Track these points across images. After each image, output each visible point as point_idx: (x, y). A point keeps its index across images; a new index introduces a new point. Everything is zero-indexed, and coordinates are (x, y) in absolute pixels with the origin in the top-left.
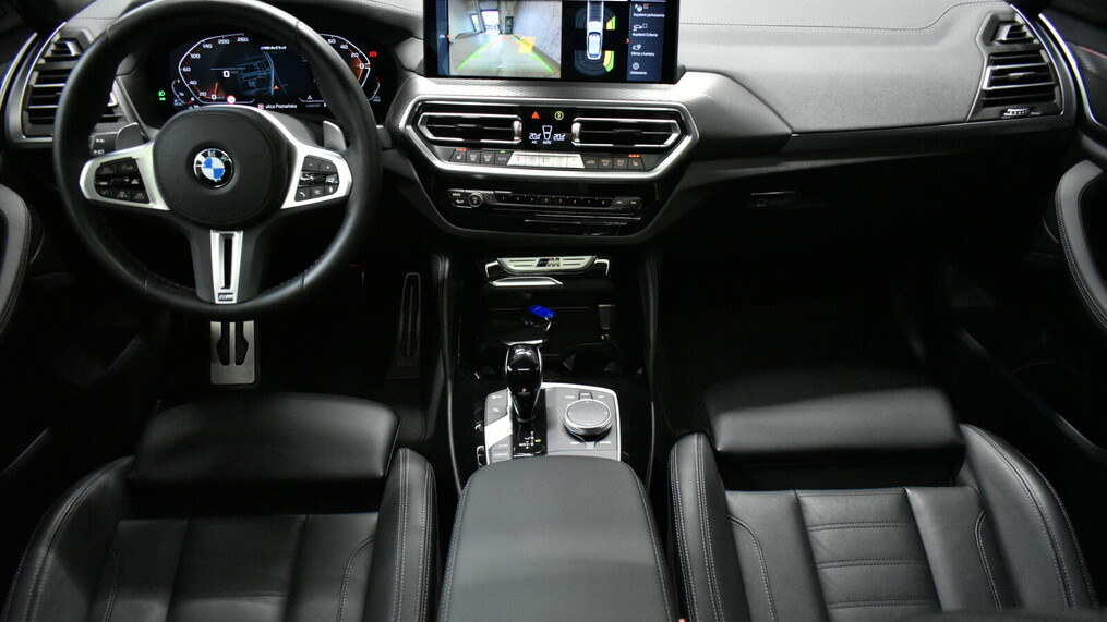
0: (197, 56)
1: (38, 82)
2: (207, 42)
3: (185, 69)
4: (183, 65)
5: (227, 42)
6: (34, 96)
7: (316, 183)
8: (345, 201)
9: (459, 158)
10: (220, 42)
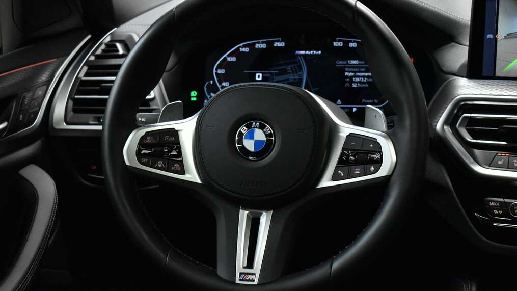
0: (233, 59)
1: (86, 75)
2: (244, 46)
3: (220, 71)
4: (219, 67)
5: (264, 46)
6: (81, 87)
7: (356, 163)
8: (387, 180)
9: (500, 162)
10: (257, 46)
